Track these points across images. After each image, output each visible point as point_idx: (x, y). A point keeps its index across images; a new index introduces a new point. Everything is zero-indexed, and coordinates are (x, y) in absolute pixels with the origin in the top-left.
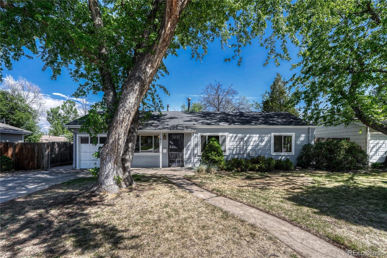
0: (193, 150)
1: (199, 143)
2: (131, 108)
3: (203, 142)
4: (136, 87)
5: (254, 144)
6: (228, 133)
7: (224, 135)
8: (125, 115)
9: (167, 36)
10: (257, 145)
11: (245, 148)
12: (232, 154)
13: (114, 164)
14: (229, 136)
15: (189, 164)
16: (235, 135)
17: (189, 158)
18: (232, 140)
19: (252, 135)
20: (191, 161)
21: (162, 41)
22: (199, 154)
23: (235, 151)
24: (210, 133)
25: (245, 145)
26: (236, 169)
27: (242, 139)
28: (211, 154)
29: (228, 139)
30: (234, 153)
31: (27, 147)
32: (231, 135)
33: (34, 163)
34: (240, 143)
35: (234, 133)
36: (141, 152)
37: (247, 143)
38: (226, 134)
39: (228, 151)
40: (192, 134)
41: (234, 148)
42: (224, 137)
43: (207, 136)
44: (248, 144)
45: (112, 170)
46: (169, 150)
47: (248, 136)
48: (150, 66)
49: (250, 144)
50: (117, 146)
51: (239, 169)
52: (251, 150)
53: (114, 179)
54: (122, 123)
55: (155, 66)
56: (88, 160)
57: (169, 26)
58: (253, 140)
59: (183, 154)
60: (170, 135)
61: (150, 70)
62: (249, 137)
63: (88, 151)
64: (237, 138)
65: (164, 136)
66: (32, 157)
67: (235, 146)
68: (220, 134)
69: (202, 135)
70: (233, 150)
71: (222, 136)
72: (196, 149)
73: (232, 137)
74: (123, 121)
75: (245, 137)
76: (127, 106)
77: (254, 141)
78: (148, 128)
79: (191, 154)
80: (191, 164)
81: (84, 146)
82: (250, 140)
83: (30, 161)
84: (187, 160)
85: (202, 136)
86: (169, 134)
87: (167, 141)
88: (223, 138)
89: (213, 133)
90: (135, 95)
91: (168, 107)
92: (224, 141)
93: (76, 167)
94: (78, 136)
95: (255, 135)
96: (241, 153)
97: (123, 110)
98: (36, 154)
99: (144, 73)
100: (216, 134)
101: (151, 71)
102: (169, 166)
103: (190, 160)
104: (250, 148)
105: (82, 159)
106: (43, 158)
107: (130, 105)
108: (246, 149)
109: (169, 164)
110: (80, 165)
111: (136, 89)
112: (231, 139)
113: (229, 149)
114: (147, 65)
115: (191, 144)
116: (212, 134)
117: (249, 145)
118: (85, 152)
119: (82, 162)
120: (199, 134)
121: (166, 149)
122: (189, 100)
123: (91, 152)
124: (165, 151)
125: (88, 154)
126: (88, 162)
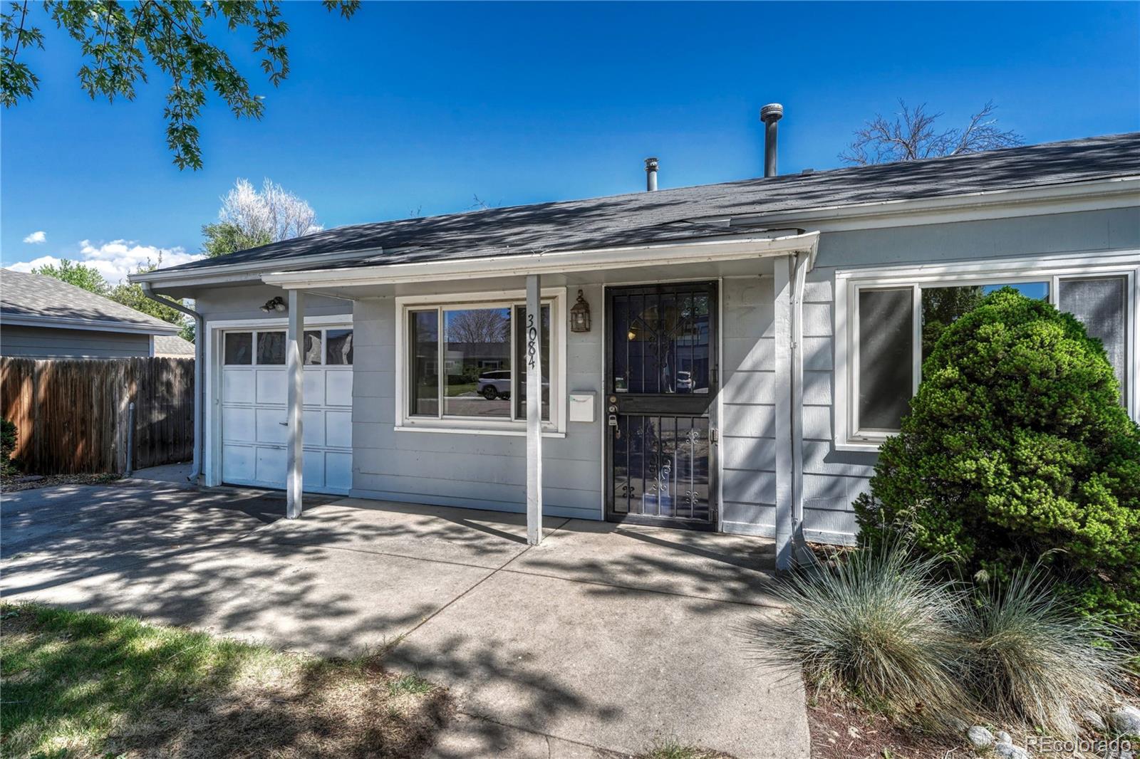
0: (791, 402)
1: (841, 346)
3: (880, 340)
15: (753, 510)
17: (757, 466)
20: (770, 488)
22: (841, 445)
24: (939, 269)
28: (1014, 463)
31: (69, 380)
33: (88, 445)
36: (452, 411)
40: (781, 270)
43: (918, 295)
46: (608, 404)
56: (250, 446)
59: (708, 438)
60: (616, 296)
63: (251, 399)
66: (83, 421)
68: (1055, 267)
69: (867, 285)
72: (818, 395)
79: (768, 435)
80: (771, 514)
81: (235, 374)
83: (79, 436)
84: (742, 484)
85: (867, 297)
86: (608, 289)
87: (595, 344)
89: (975, 266)
93: (202, 474)
94: (210, 325)
98: (95, 409)
100: (1005, 271)
103: (761, 481)
105: (232, 435)
106: (113, 426)
109: (610, 506)
110: (221, 466)
115: (770, 355)
116: (969, 273)
118: (241, 406)
119: (231, 451)
120: (842, 277)
121: (590, 399)
122: (770, 118)
123: (259, 406)
124: (585, 409)
125: (249, 414)
126: (250, 453)
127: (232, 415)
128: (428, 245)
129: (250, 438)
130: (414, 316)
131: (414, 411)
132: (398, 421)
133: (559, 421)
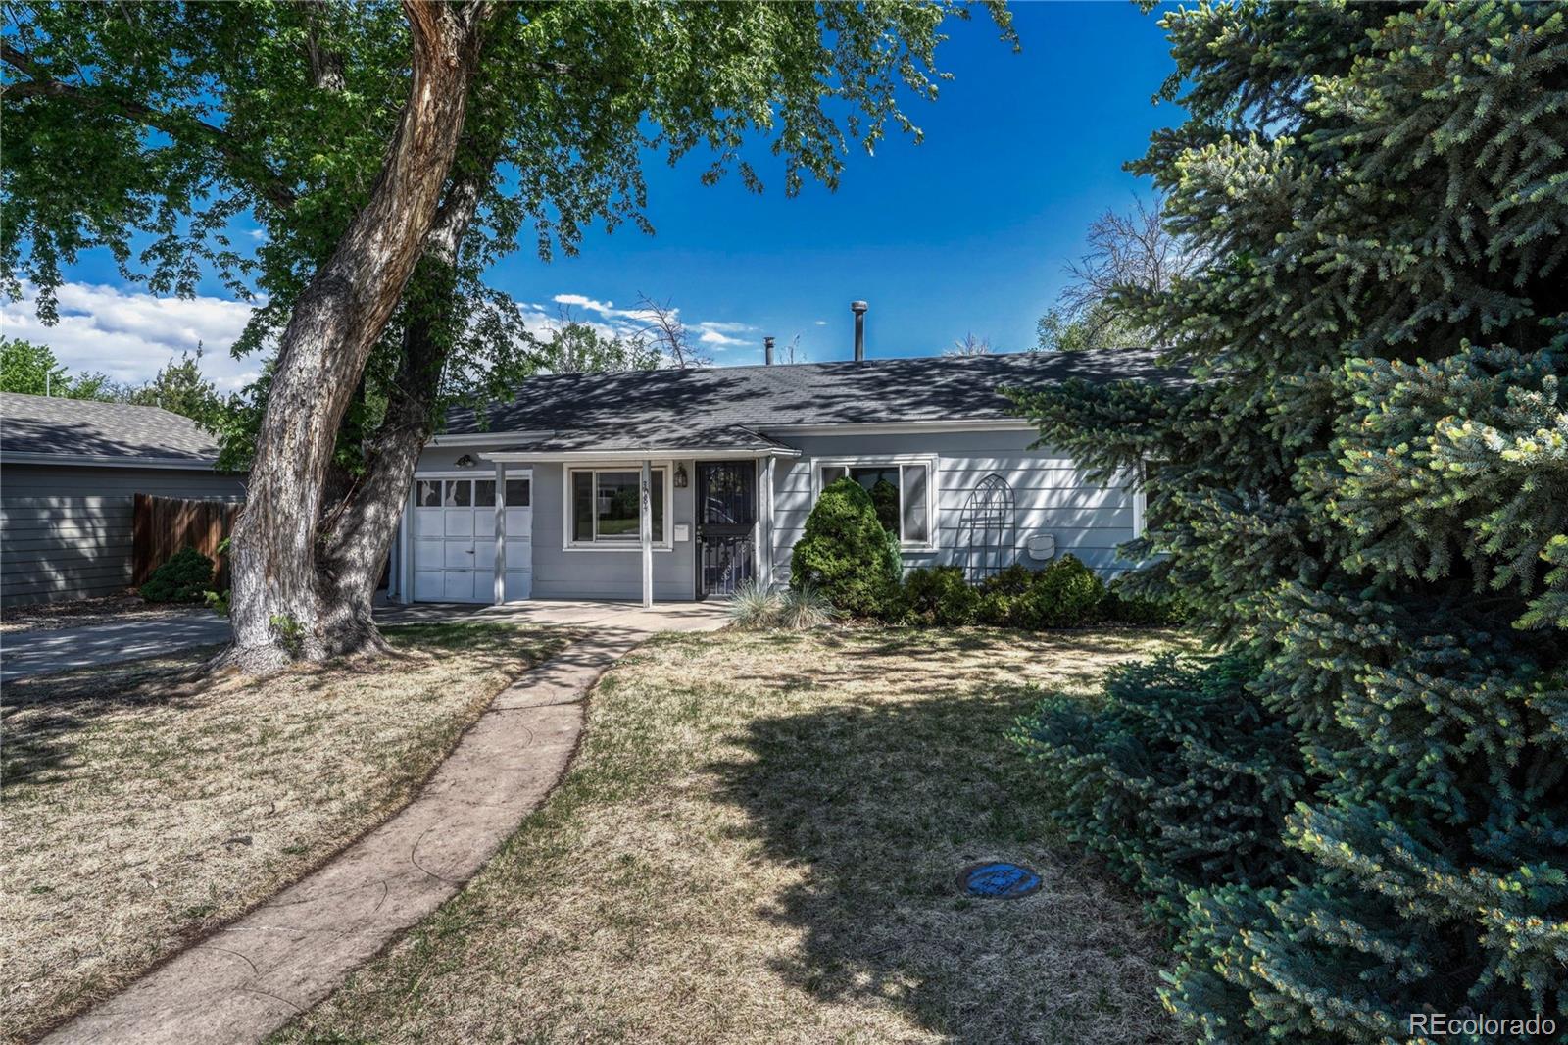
2: (310, 388)
4: (321, 317)
5: (1054, 503)
6: (933, 456)
7: (916, 462)
8: (287, 412)
9: (425, 133)
10: (1068, 508)
11: (1010, 520)
12: (956, 549)
13: (267, 577)
14: (939, 466)
16: (964, 464)
18: (954, 484)
19: (1041, 461)
21: (409, 152)
23: (966, 534)
24: (858, 458)
25: (1011, 506)
26: (914, 616)
27: (999, 478)
29: (934, 483)
30: (964, 542)
32: (947, 463)
34: (986, 501)
35: (958, 454)
36: (602, 537)
37: (1019, 498)
38: (924, 459)
39: (937, 533)
40: (763, 463)
41: (962, 520)
42: (919, 472)
43: (847, 472)
44: (1024, 505)
45: (261, 597)
46: (696, 530)
47: (1024, 464)
48: (379, 237)
49: (1033, 502)
50: (271, 515)
51: (930, 615)
52: (1040, 530)
53: (272, 628)
54: (282, 438)
55: (401, 235)
56: (440, 570)
57: (427, 95)
58: (1048, 484)
59: (751, 549)
60: (702, 466)
61: (381, 250)
62: (1030, 473)
63: (440, 533)
64: (976, 476)
65: (681, 471)
67: (967, 514)
68: (901, 460)
69: (826, 465)
70: (960, 530)
71: (907, 468)
73: (952, 471)
74: (285, 431)
75: (1012, 469)
76: (294, 381)
77: (1054, 490)
78: (608, 443)
81: (426, 514)
82: (1033, 484)
85: (826, 471)
86: (697, 462)
87: (688, 494)
88: (915, 476)
89: (870, 457)
90: (321, 344)
91: (769, 346)
92: (918, 490)
93: (398, 594)
95: (1054, 463)
96: (996, 543)
97: (280, 395)
99: (359, 265)
100: (882, 460)
101: (386, 255)
102: (700, 598)
104: (1033, 520)
105: (422, 563)
107: (304, 375)
108: (1016, 527)
109: (698, 590)
110: (412, 588)
111: (324, 323)
112: (947, 480)
113: (942, 526)
114: (368, 236)
116: (868, 460)
117: (1029, 509)
118: (431, 539)
119: (422, 575)
120: (814, 461)
121: (686, 528)
122: (859, 312)
123: (447, 539)
124: (683, 534)
125: (439, 545)
126: (439, 576)
127: (423, 546)
128: (587, 428)
129: (439, 564)
130: (576, 476)
131: (576, 539)
132: (565, 545)
133: (668, 543)
